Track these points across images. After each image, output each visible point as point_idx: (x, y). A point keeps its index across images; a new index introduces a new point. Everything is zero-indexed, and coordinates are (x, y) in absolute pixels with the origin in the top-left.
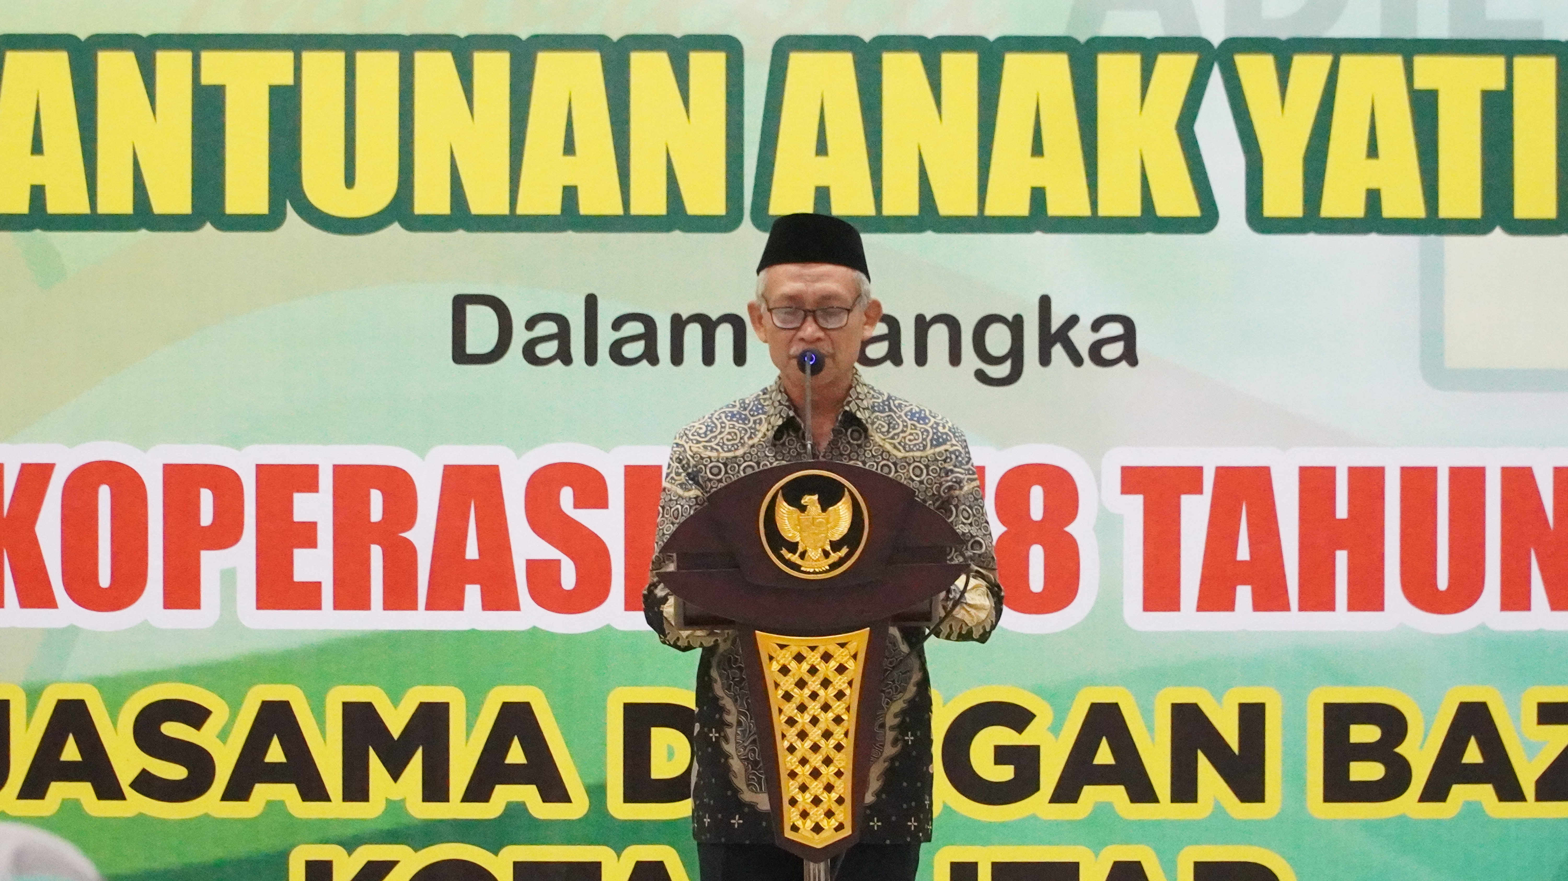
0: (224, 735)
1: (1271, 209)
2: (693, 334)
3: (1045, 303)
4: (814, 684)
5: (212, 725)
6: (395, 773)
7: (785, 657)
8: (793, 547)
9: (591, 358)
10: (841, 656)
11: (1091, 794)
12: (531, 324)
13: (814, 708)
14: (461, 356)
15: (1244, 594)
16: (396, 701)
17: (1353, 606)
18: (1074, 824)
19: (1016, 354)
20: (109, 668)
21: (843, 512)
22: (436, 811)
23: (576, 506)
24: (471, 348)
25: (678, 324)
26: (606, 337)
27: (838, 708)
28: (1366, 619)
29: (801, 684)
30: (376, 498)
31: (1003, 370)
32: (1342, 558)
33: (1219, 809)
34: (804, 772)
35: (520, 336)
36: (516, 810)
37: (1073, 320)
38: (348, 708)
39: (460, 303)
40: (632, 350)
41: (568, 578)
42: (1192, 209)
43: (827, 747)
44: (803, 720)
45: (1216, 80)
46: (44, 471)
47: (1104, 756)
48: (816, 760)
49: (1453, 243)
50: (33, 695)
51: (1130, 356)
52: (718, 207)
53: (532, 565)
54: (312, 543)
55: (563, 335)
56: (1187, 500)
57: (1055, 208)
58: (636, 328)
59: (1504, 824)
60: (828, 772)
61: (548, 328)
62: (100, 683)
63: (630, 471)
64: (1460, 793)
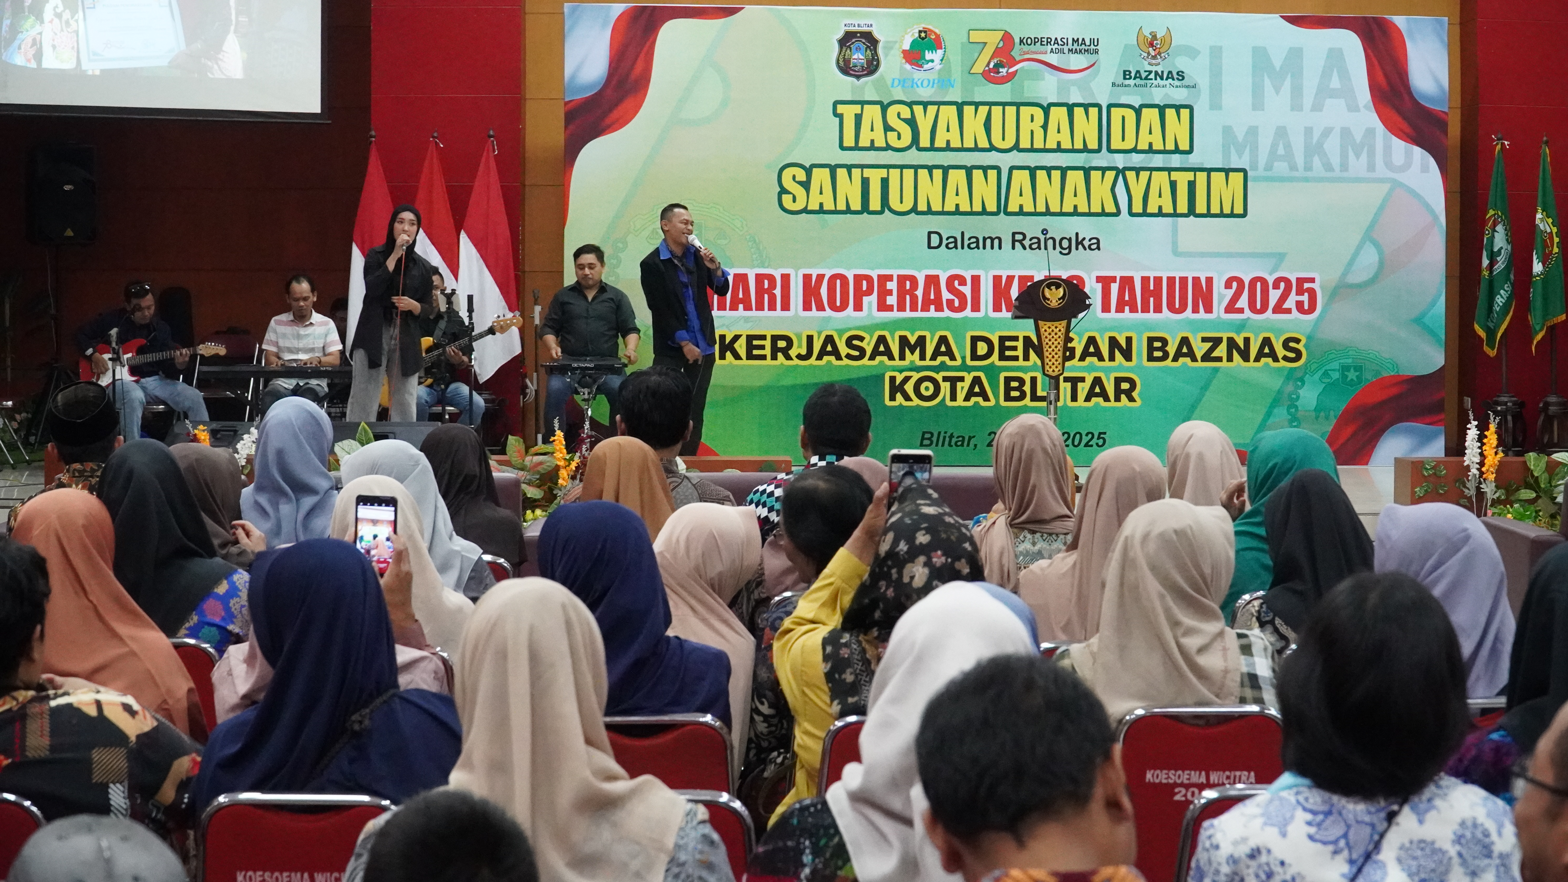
0: (868, 344)
1: (1134, 211)
2: (988, 242)
3: (1077, 234)
4: (1053, 334)
5: (866, 341)
6: (912, 353)
7: (1046, 327)
8: (1048, 299)
9: (963, 248)
10: (1060, 327)
11: (1088, 359)
12: (947, 239)
13: (1053, 340)
14: (930, 247)
15: (1127, 308)
16: (913, 335)
17: (1154, 312)
18: (1084, 367)
19: (1070, 247)
20: (840, 327)
21: (1061, 290)
22: (923, 363)
23: (959, 285)
24: (932, 245)
25: (985, 239)
26: (966, 242)
27: (1059, 340)
28: (1158, 315)
29: (1050, 334)
30: (908, 283)
31: (1066, 251)
32: (1152, 299)
33: (1120, 364)
34: (1050, 356)
35: (945, 242)
36: (943, 363)
37: (1084, 239)
38: (900, 337)
39: (930, 233)
40: (973, 246)
41: (957, 304)
42: (1113, 210)
43: (1056, 350)
44: (1050, 343)
45: (1121, 177)
46: (823, 276)
47: (1092, 349)
48: (1053, 353)
49: (1180, 219)
50: (820, 333)
51: (1098, 248)
52: (995, 210)
53: (947, 300)
54: (891, 294)
55: (956, 242)
56: (1113, 285)
57: (1080, 210)
58: (974, 240)
59: (1193, 368)
60: (1056, 356)
61: (952, 240)
62: (836, 330)
63: (973, 277)
64: (1181, 360)
